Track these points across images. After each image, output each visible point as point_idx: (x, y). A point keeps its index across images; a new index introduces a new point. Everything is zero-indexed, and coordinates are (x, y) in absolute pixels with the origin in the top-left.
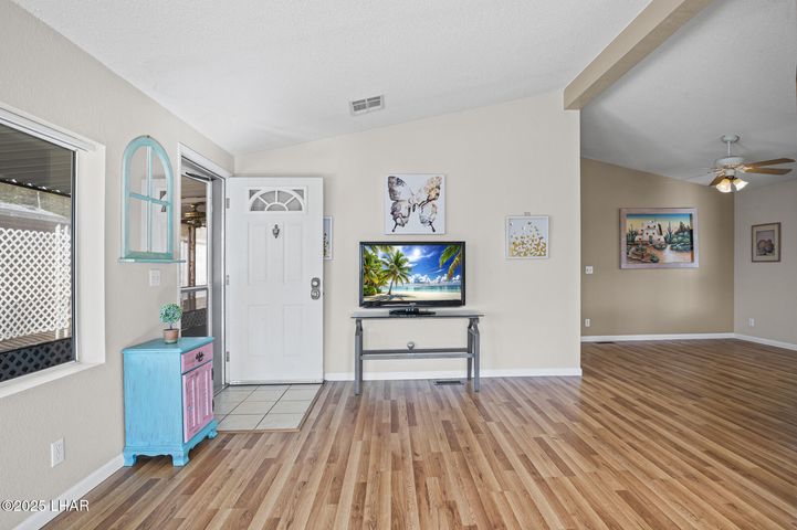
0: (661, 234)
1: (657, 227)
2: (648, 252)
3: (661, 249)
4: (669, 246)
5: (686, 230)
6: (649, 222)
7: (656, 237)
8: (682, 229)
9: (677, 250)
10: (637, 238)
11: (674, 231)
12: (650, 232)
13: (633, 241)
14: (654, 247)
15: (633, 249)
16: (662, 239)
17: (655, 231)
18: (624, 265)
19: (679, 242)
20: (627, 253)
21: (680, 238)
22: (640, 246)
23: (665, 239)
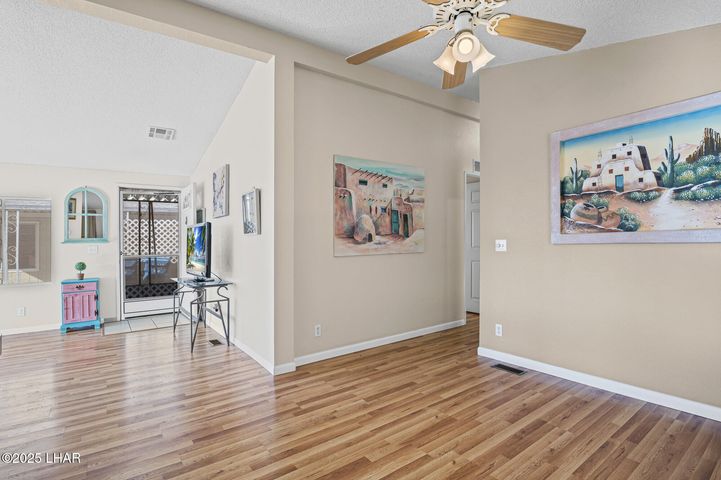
0: (646, 166)
1: (637, 154)
2: (612, 209)
3: (646, 198)
4: (668, 192)
6: (616, 146)
7: (632, 176)
8: (712, 145)
9: (694, 199)
10: (587, 184)
11: (683, 154)
12: (618, 168)
13: (579, 189)
14: (629, 197)
15: (580, 204)
16: (649, 177)
17: (629, 163)
18: (556, 237)
19: (699, 180)
20: (563, 215)
21: (703, 170)
22: (595, 199)
23: (658, 177)
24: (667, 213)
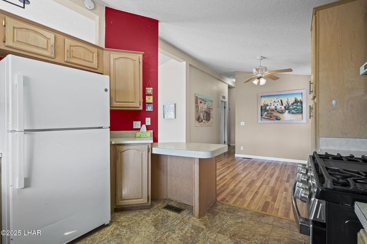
0: (282, 105)
1: (280, 102)
2: (274, 114)
3: (282, 112)
4: (287, 111)
5: (298, 102)
6: (275, 99)
7: (279, 107)
8: (296, 101)
9: (293, 113)
10: (268, 108)
11: (290, 103)
12: (276, 104)
13: (265, 109)
14: (278, 112)
15: (266, 113)
16: (283, 107)
17: (278, 103)
18: (260, 121)
19: (294, 109)
20: (261, 115)
21: (295, 107)
22: (270, 112)
23: (285, 107)
24: (287, 116)
